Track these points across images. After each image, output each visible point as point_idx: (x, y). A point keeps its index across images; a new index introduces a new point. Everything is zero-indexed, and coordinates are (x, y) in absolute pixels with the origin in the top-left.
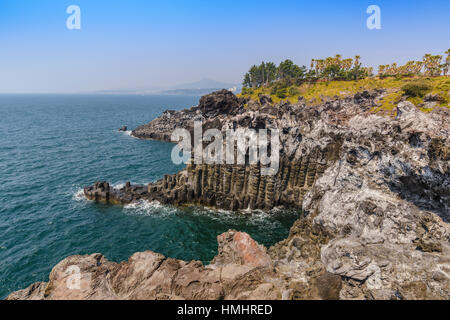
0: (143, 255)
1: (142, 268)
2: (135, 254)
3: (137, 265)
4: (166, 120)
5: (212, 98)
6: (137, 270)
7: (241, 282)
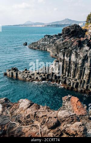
0: (24, 100)
1: (23, 106)
2: (21, 100)
3: (21, 104)
4: (45, 40)
5: (69, 29)
6: (20, 107)
7: (67, 119)
